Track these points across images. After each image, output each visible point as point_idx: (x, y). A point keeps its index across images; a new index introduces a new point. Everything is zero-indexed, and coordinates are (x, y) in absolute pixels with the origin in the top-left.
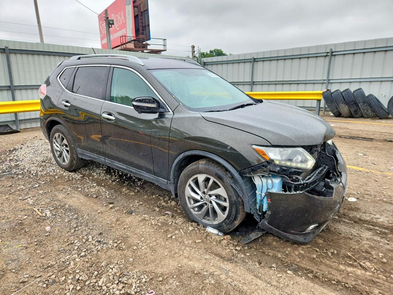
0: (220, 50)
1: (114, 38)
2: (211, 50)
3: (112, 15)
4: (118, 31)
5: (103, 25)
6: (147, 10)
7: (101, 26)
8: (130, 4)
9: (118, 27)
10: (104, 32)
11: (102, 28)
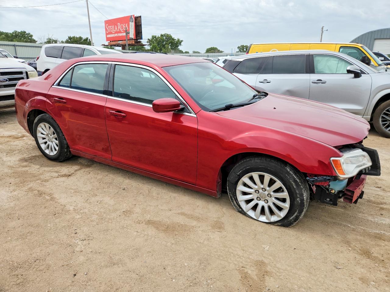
0: (170, 35)
2: (161, 34)
3: (118, 24)
4: (122, 33)
5: (109, 27)
6: (141, 25)
7: (107, 27)
8: (133, 22)
9: (122, 31)
10: (110, 31)
11: (108, 28)
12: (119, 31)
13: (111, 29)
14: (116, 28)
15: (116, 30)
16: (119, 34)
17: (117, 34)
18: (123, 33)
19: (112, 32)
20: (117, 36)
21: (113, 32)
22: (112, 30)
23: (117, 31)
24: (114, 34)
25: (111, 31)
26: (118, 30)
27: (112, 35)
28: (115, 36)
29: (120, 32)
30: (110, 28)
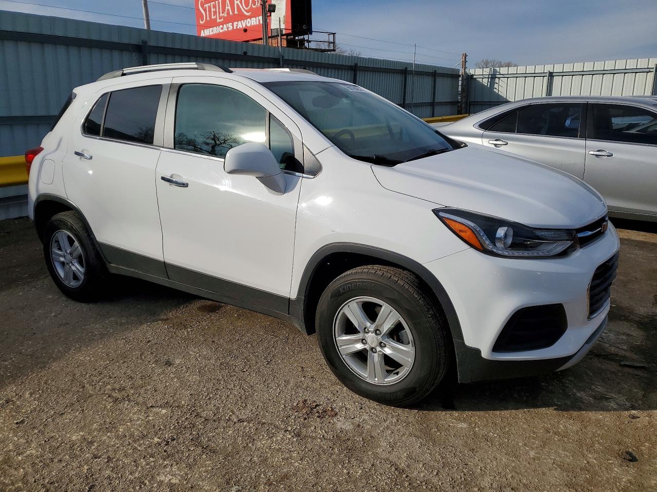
1: (235, 28)
4: (246, 17)
5: (207, 5)
7: (202, 7)
9: (247, 11)
10: (210, 17)
11: (205, 10)
12: (236, 12)
13: (213, 10)
14: (228, 7)
15: (228, 13)
16: (235, 23)
17: (230, 25)
18: (249, 20)
19: (216, 19)
20: (231, 28)
21: (218, 20)
22: (215, 13)
23: (231, 13)
24: (221, 26)
25: (213, 17)
26: (233, 11)
27: (215, 28)
28: (225, 29)
29: (241, 17)
30: (210, 7)
